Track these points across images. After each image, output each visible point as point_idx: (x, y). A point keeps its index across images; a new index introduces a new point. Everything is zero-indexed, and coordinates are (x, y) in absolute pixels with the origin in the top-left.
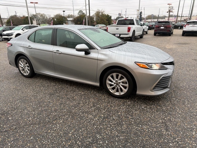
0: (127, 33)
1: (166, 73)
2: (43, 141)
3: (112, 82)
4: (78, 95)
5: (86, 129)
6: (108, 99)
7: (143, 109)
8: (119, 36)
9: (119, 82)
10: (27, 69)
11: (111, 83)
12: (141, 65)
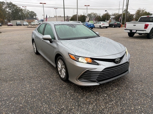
4: (43, 71)
5: (14, 92)
6: (55, 79)
7: (67, 93)
10: (35, 48)
12: (72, 57)
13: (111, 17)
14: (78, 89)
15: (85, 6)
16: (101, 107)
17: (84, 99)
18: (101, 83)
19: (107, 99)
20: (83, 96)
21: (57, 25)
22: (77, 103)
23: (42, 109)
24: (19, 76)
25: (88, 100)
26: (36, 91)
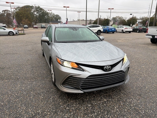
12: (58, 60)
13: (137, 21)
14: (64, 95)
15: (109, 9)
17: (64, 106)
18: (86, 91)
19: (89, 110)
20: (64, 103)
21: (59, 27)
22: (55, 110)
23: (19, 110)
24: (16, 75)
25: (68, 108)
26: (23, 92)
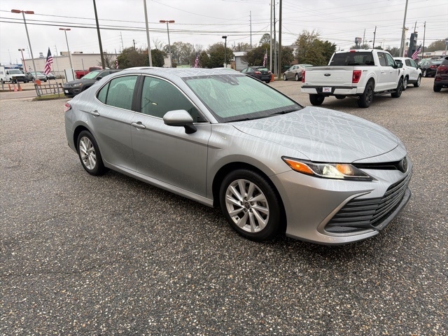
0: (351, 84)
1: (368, 189)
2: (41, 311)
3: (237, 200)
4: (166, 222)
5: (137, 301)
6: (225, 239)
7: (295, 273)
8: (330, 91)
9: (251, 202)
10: (92, 157)
11: (234, 201)
12: (298, 166)
13: (234, 53)
14: (313, 257)
15: (161, 21)
16: (410, 290)
17: (353, 279)
19: (406, 268)
20: (344, 273)
21: (190, 78)
22: (347, 293)
23: (271, 329)
24: (102, 250)
25: (365, 280)
26: (204, 285)
